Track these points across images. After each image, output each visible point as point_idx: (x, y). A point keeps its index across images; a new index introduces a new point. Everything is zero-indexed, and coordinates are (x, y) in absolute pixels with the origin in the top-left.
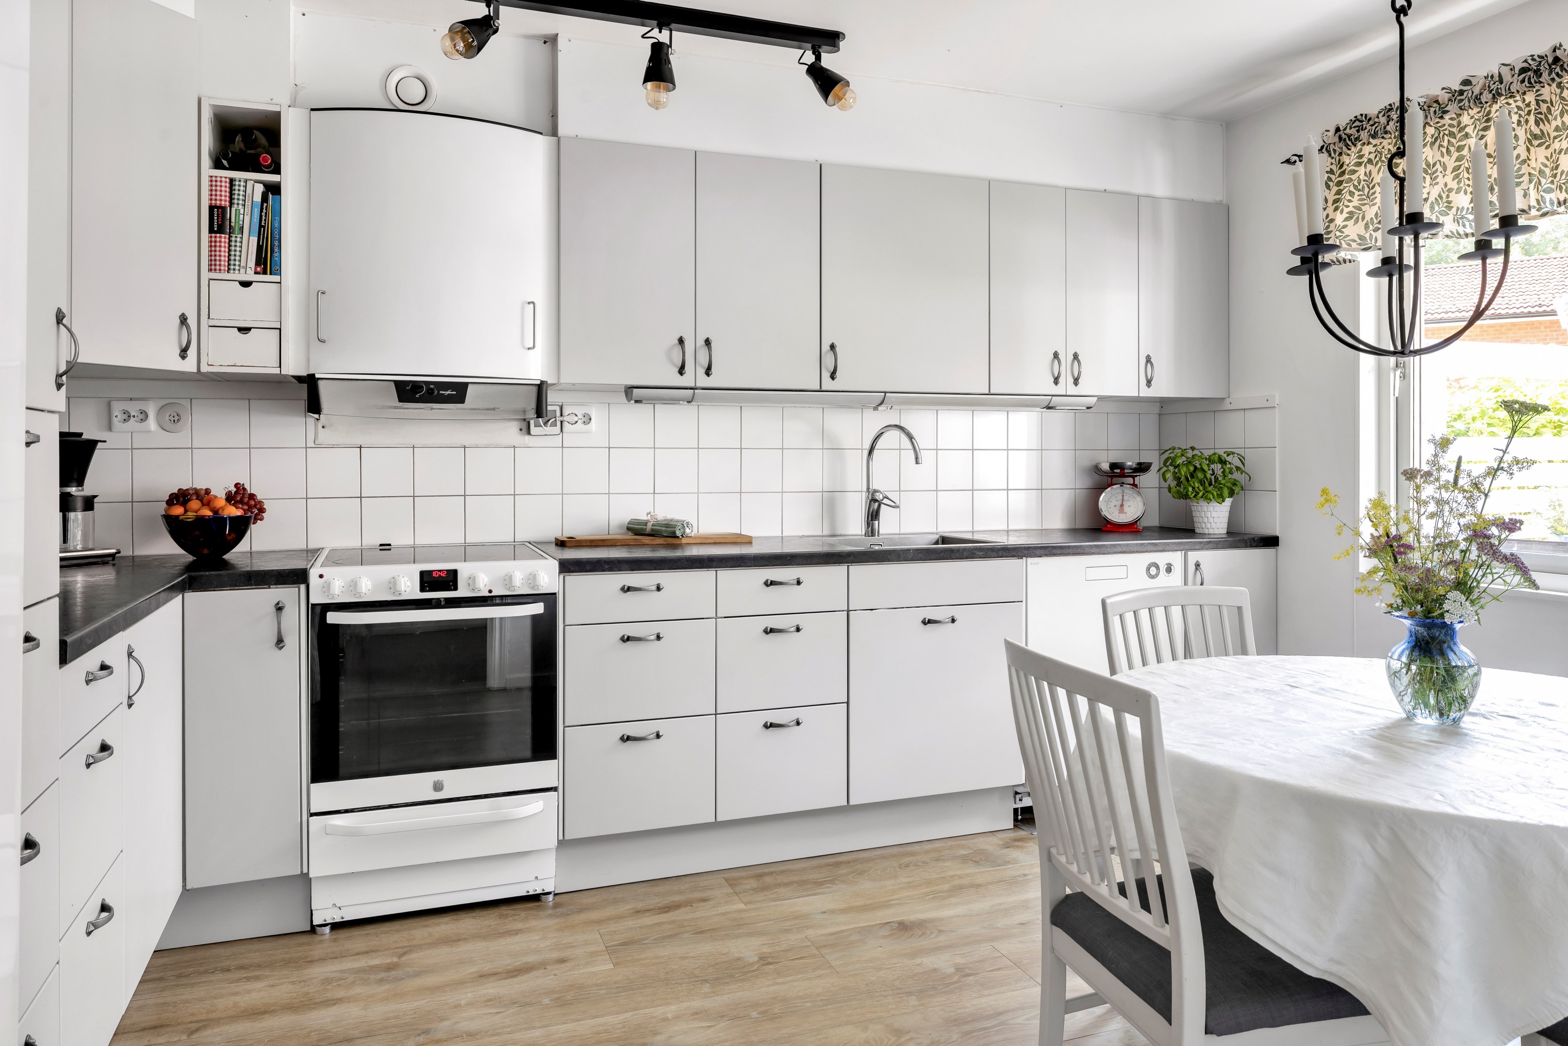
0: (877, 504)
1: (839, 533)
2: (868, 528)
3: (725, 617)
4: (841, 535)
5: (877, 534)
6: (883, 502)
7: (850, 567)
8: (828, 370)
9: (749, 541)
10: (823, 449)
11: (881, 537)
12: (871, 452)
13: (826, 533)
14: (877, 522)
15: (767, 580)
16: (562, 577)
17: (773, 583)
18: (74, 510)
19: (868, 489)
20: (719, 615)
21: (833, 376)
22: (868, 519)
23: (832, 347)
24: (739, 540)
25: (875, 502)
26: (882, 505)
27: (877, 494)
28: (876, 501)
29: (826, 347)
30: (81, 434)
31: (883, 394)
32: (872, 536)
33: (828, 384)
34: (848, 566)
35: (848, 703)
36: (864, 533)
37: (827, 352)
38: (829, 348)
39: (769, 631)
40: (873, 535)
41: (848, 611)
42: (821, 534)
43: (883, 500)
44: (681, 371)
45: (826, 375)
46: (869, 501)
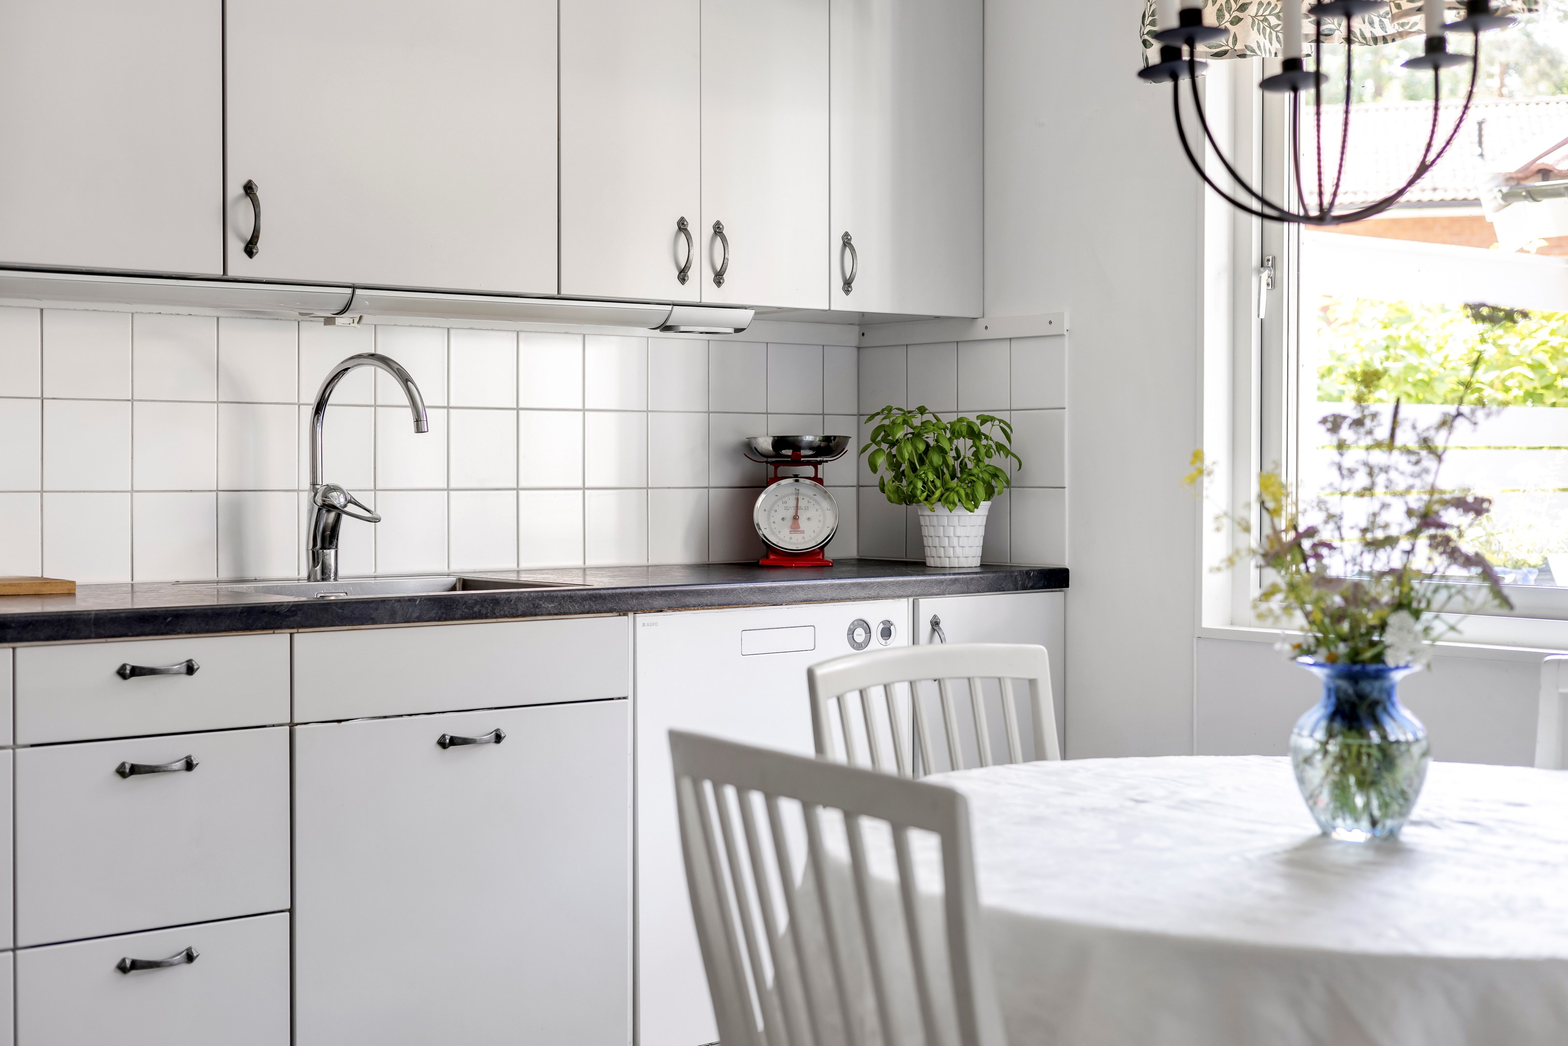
0: (332, 515)
1: (252, 574)
2: (315, 566)
3: (33, 746)
4: (256, 580)
5: (332, 575)
6: (346, 509)
7: (296, 636)
8: (240, 237)
9: (68, 590)
10: (218, 402)
11: (340, 581)
12: (320, 407)
13: (224, 575)
14: (333, 552)
15: (124, 667)
17: (137, 671)
19: (314, 484)
20: (19, 741)
21: (250, 249)
22: (315, 545)
23: (249, 189)
24: (45, 590)
25: (329, 511)
26: (344, 517)
27: (334, 494)
28: (331, 507)
29: (235, 189)
31: (350, 291)
32: (323, 580)
33: (240, 265)
34: (291, 634)
35: (291, 911)
36: (304, 574)
37: (238, 199)
38: (242, 191)
39: (128, 771)
40: (325, 576)
41: (292, 725)
42: (215, 578)
43: (345, 506)
45: (236, 247)
46: (316, 508)
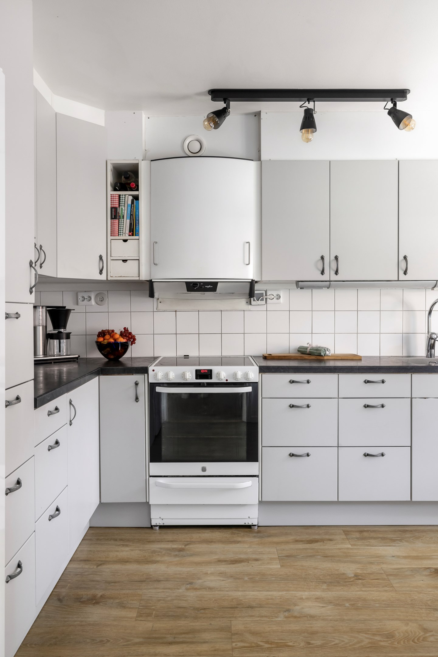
0: (433, 340)
1: (412, 355)
2: (428, 352)
3: (343, 398)
4: (413, 357)
5: (433, 356)
6: (437, 339)
7: (413, 375)
8: (402, 270)
9: (359, 359)
10: (403, 311)
11: (435, 358)
12: (430, 313)
13: (404, 355)
14: (433, 350)
15: (366, 380)
16: (260, 374)
17: (369, 382)
18: (63, 339)
19: (428, 332)
20: (339, 397)
21: (405, 273)
22: (428, 348)
23: (405, 258)
24: (354, 358)
25: (432, 340)
26: (436, 341)
27: (433, 335)
28: (432, 339)
29: (401, 258)
30: (65, 307)
31: (436, 282)
32: (430, 357)
33: (402, 277)
34: (411, 374)
35: (411, 447)
36: (426, 356)
37: (402, 260)
38: (403, 258)
39: (367, 406)
40: (431, 357)
41: (411, 398)
42: (401, 355)
43: (436, 338)
44: (323, 273)
45: (401, 273)
46: (428, 339)
